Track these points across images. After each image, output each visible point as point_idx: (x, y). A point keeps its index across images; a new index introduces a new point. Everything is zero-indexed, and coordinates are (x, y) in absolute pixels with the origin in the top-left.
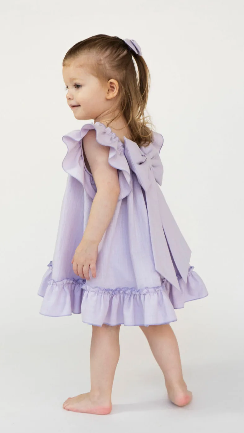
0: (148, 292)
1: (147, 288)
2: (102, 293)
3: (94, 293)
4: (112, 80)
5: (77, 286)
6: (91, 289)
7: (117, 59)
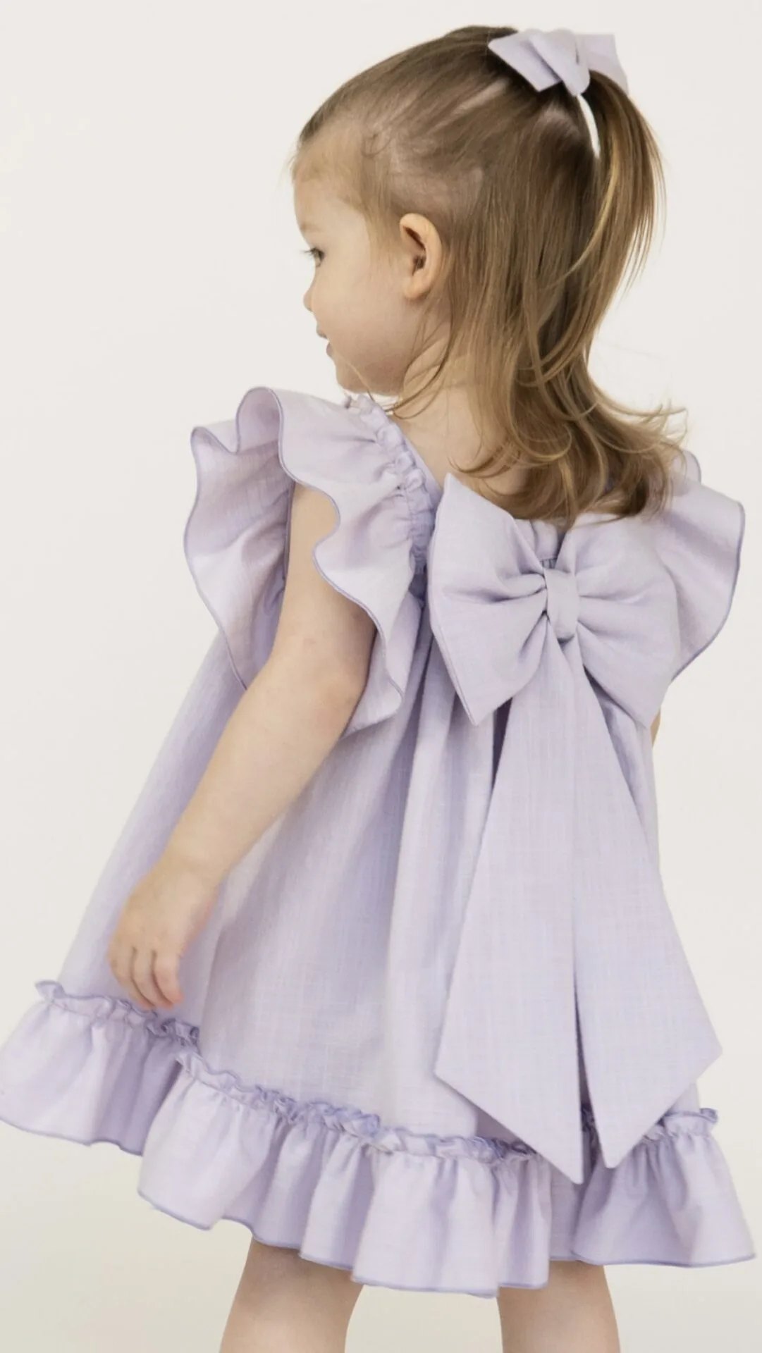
0: (403, 1148)
1: (400, 1130)
2: (243, 1098)
3: (213, 1091)
4: (411, 221)
5: (160, 1045)
6: (205, 1076)
7: (441, 124)
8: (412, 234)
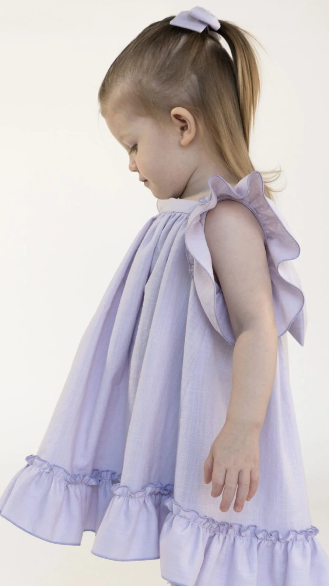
8: (177, 117)
